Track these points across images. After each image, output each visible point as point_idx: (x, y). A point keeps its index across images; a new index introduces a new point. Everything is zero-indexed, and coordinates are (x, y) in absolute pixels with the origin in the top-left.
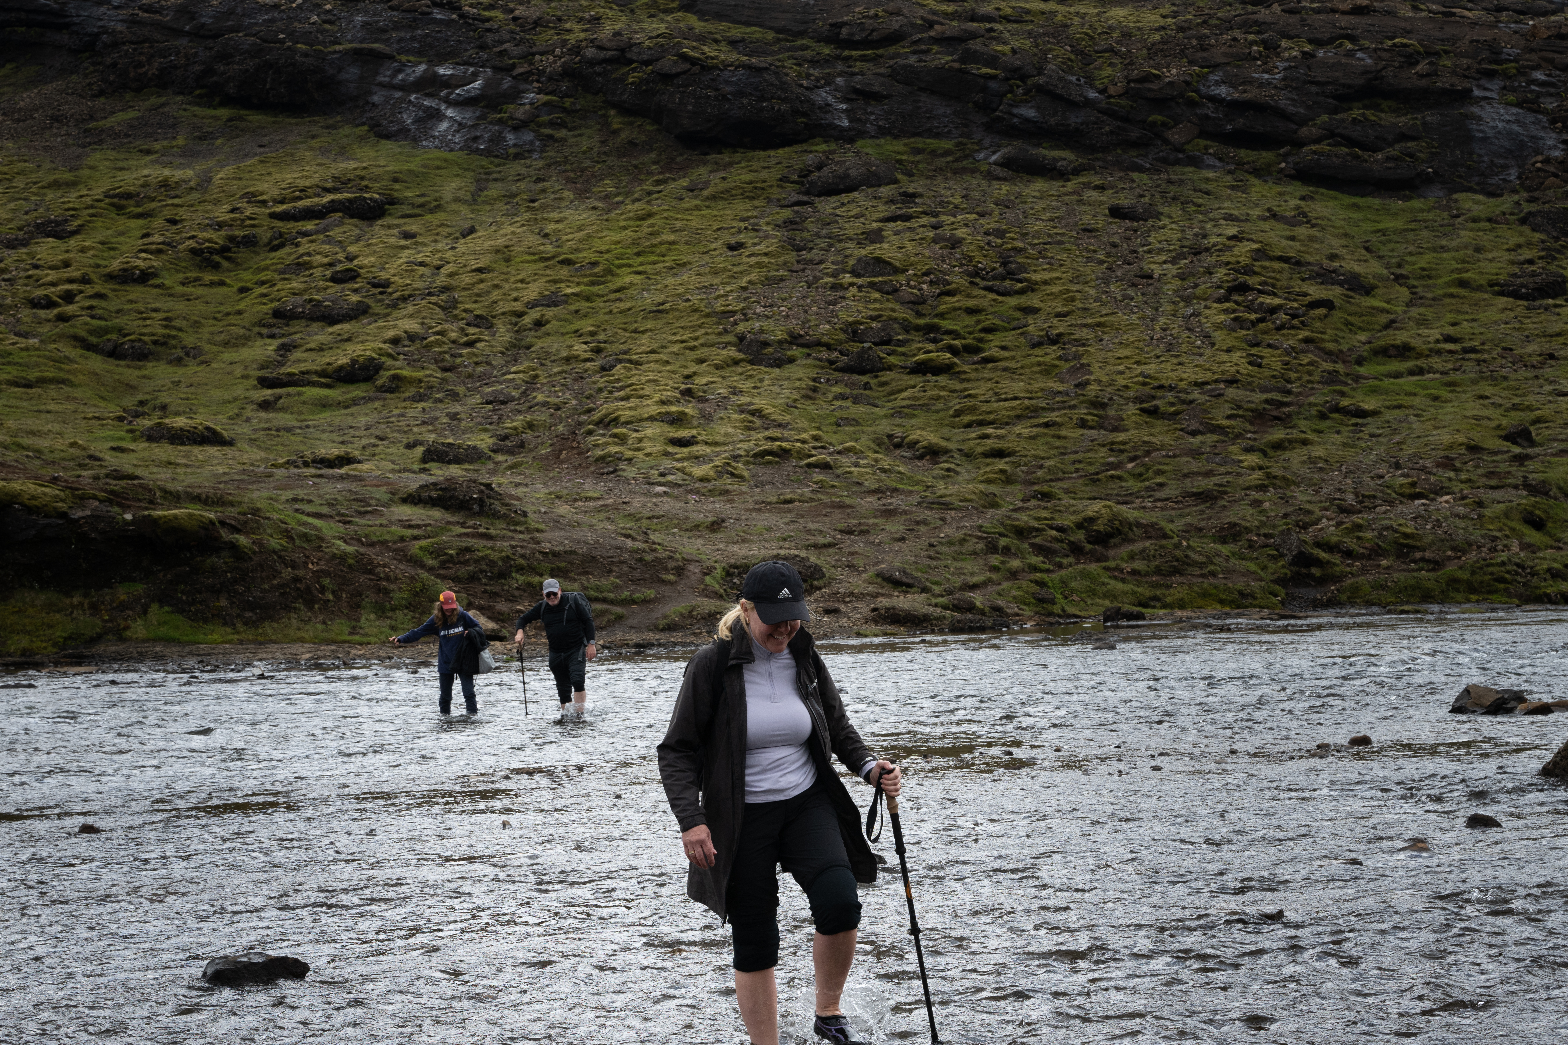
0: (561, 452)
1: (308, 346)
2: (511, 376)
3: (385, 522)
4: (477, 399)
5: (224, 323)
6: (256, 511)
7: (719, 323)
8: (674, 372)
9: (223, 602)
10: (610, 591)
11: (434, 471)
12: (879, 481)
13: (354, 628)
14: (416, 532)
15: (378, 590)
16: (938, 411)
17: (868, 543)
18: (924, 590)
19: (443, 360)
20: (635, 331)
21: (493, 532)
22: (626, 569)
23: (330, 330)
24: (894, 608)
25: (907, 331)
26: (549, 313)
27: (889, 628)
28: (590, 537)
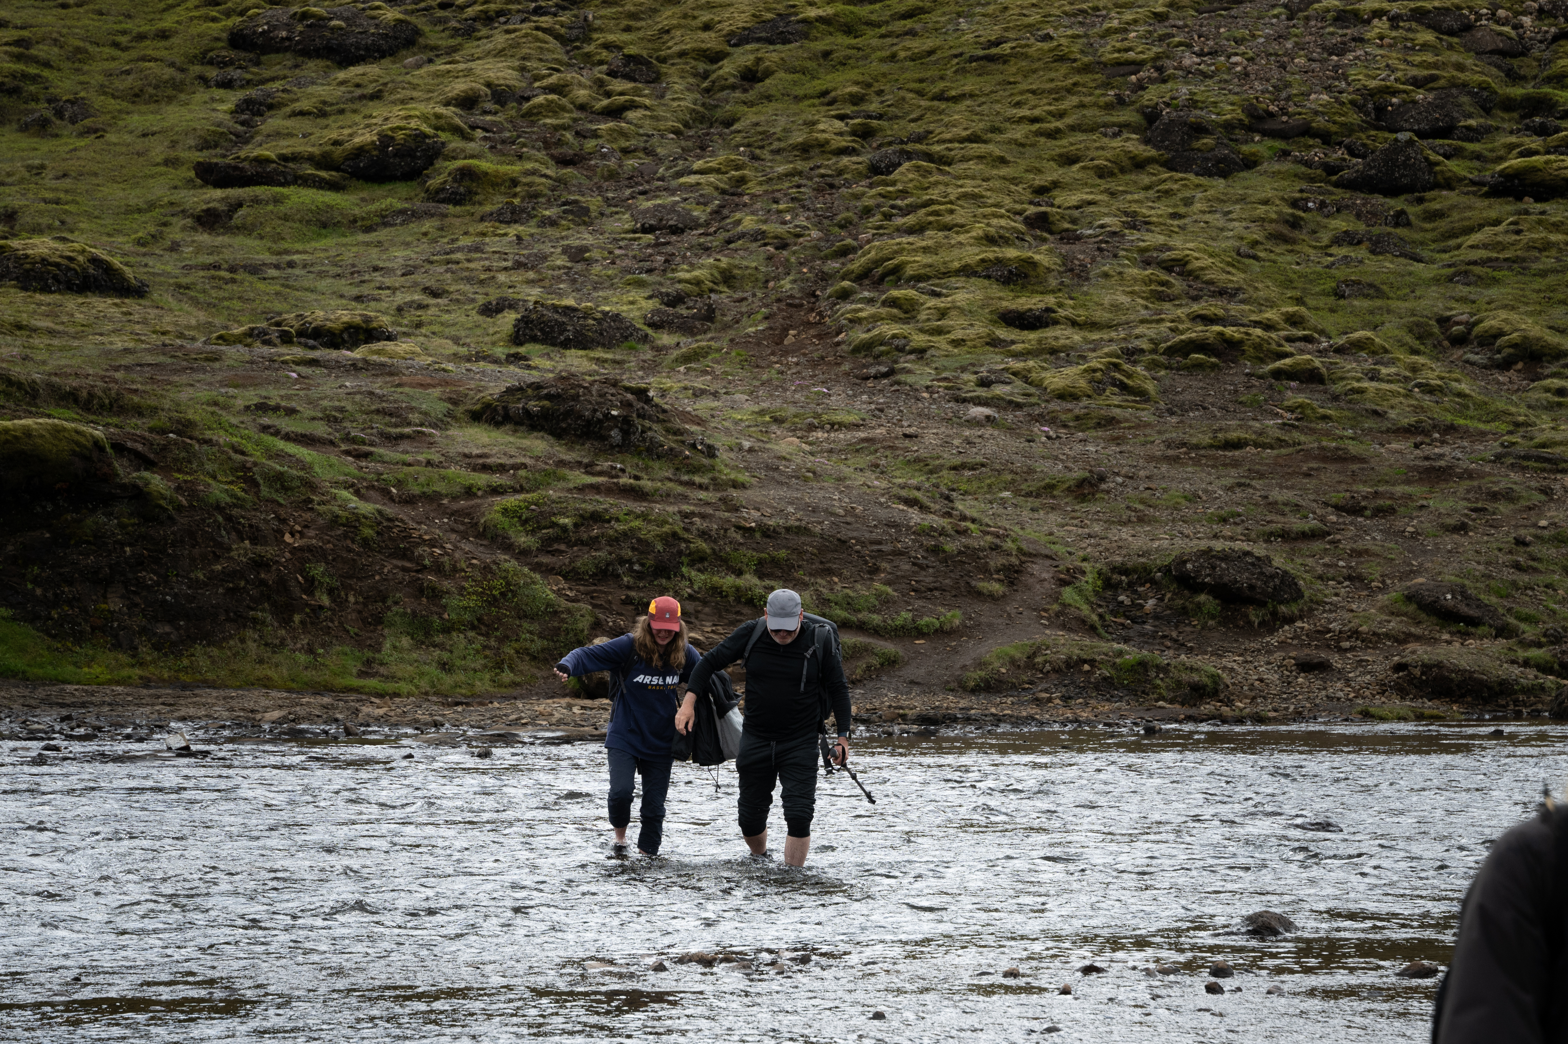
0: (785, 331)
1: (297, 106)
2: (692, 179)
3: (436, 458)
4: (624, 222)
5: (134, 54)
6: (185, 427)
7: (1107, 85)
8: (1015, 181)
9: (115, 603)
10: (873, 610)
11: (536, 361)
12: (1418, 409)
13: (369, 662)
14: (496, 479)
15: (420, 591)
16: (1543, 274)
17: (1388, 533)
18: (1503, 631)
19: (560, 143)
20: (940, 97)
21: (646, 484)
22: (906, 567)
23: (342, 75)
24: (1439, 665)
25: (1487, 110)
26: (772, 55)
27: (1428, 706)
28: (838, 501)
